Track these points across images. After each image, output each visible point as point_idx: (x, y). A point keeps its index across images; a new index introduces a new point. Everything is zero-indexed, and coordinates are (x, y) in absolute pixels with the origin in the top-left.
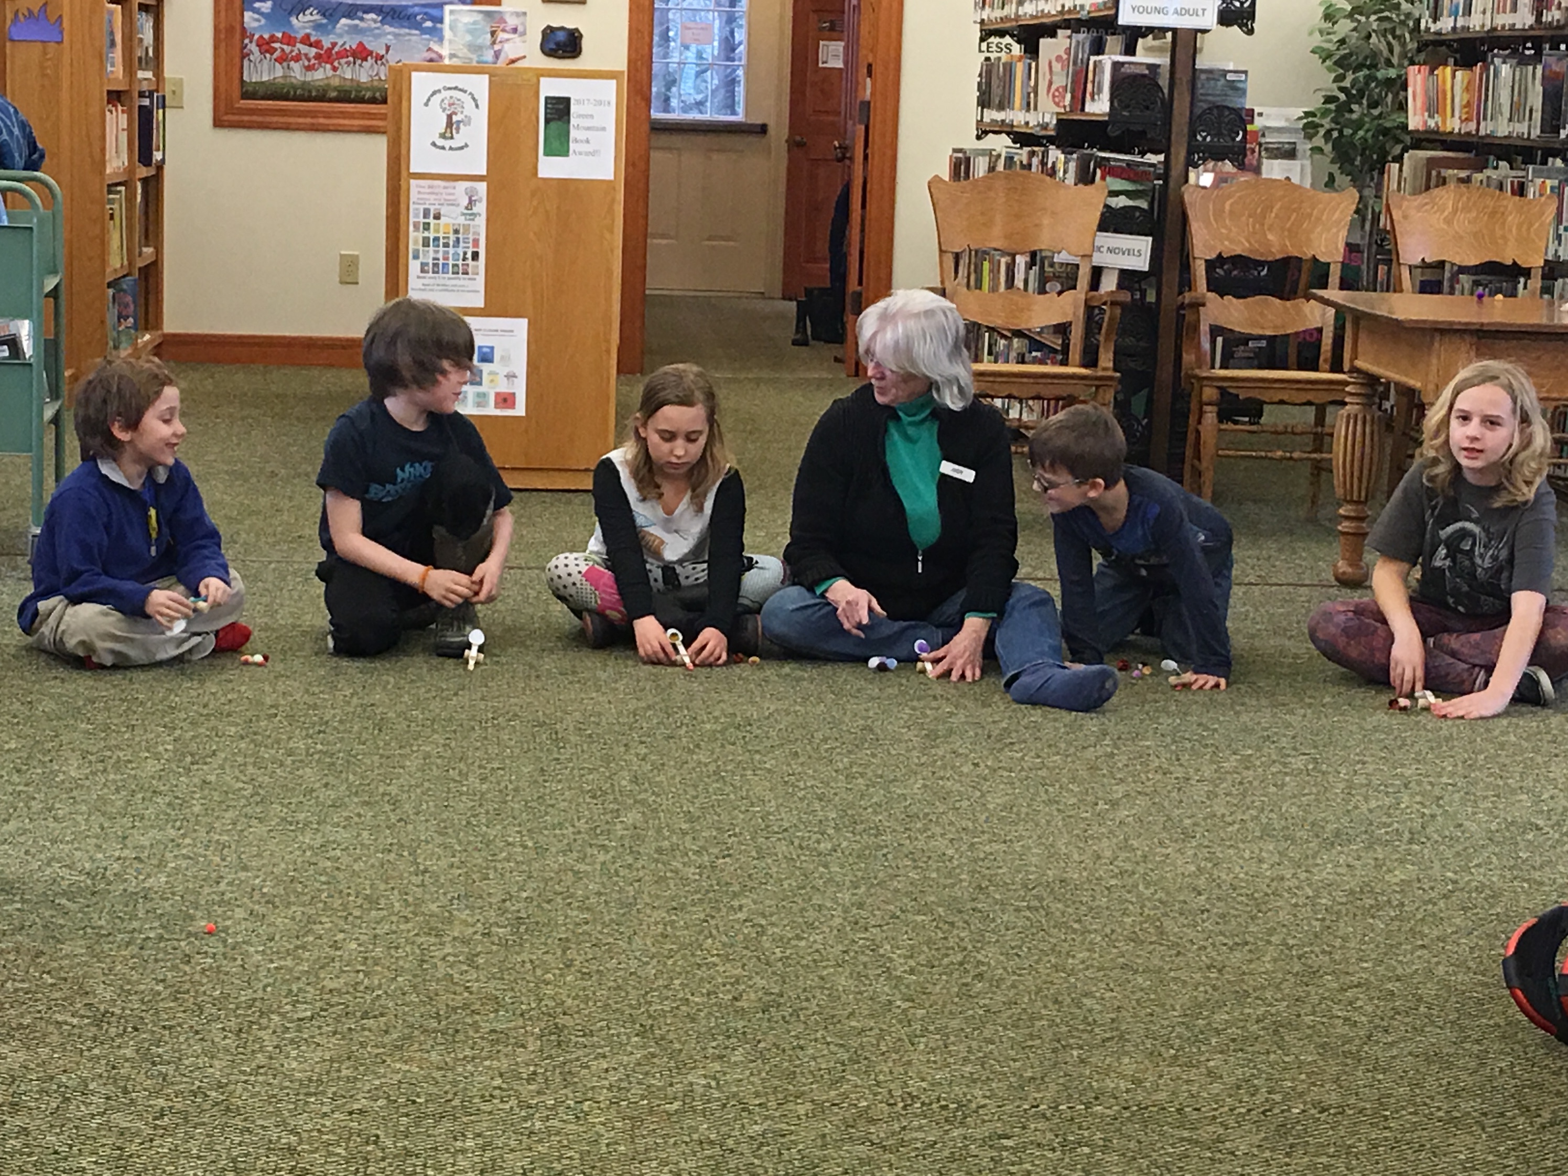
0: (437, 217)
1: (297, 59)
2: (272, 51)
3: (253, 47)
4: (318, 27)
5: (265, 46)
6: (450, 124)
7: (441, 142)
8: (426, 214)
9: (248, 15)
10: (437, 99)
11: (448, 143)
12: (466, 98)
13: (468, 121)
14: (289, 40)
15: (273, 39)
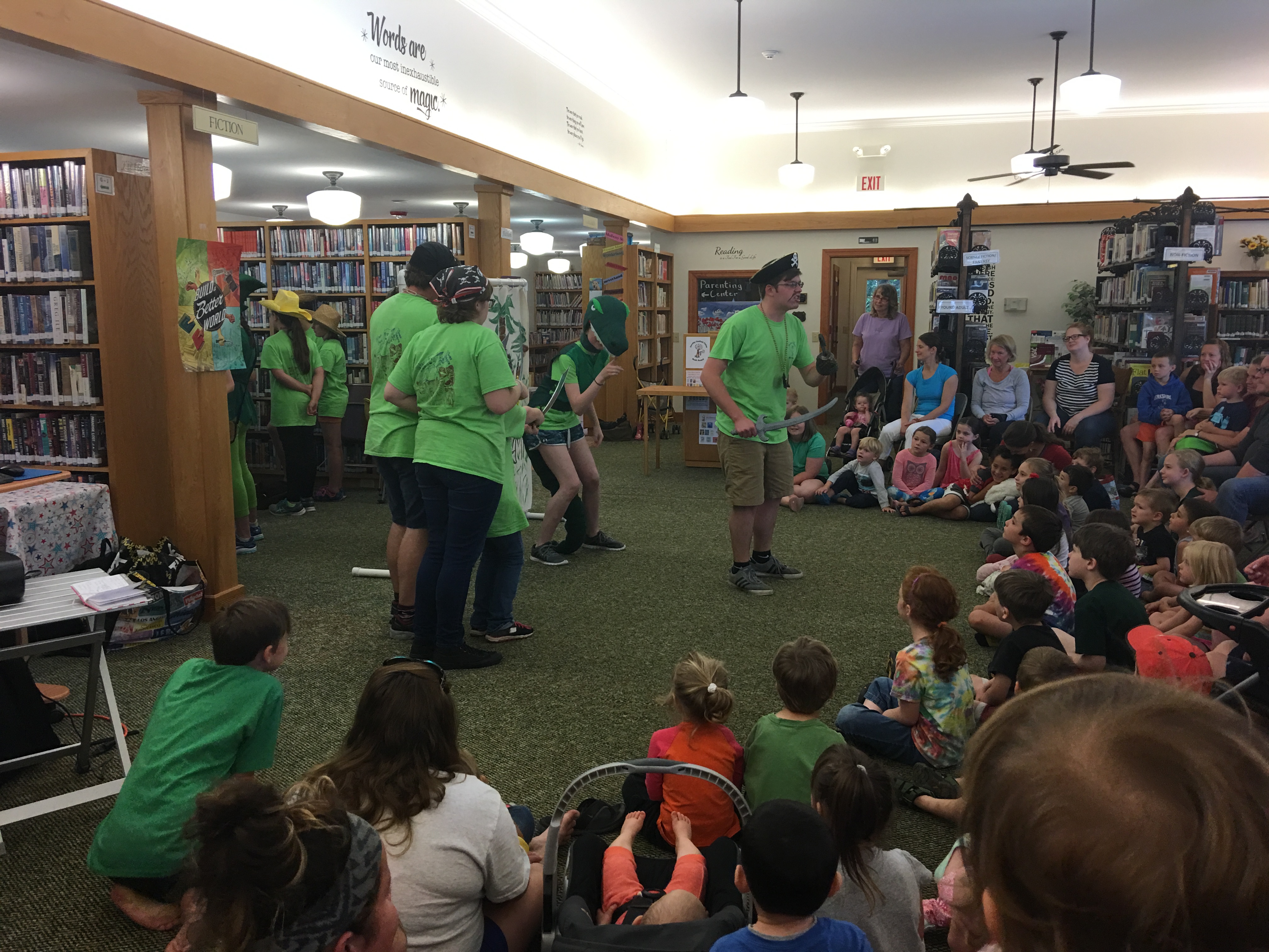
0: (694, 382)
1: (714, 325)
2: (707, 323)
3: (701, 322)
4: (721, 314)
5: (705, 321)
6: (698, 353)
7: (695, 358)
8: (691, 381)
9: (699, 312)
10: (694, 345)
11: (697, 359)
12: (703, 344)
13: (704, 351)
14: (712, 319)
15: (707, 319)
